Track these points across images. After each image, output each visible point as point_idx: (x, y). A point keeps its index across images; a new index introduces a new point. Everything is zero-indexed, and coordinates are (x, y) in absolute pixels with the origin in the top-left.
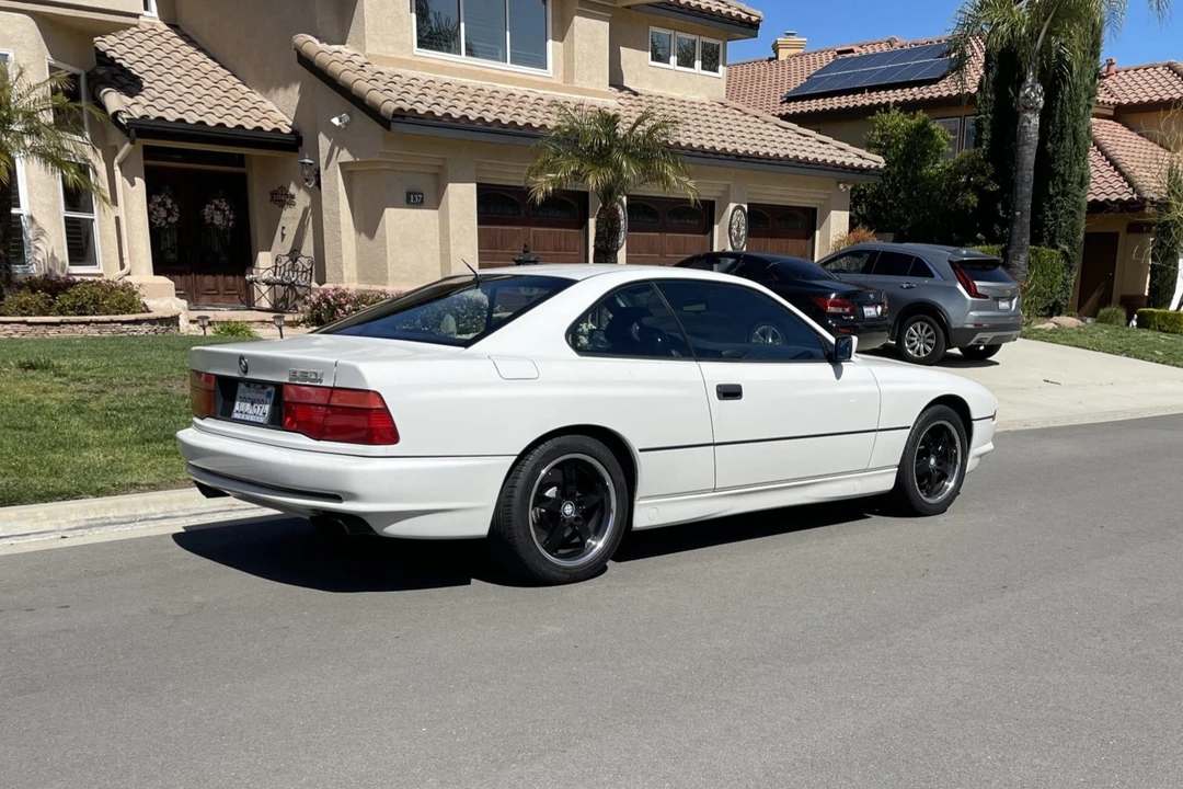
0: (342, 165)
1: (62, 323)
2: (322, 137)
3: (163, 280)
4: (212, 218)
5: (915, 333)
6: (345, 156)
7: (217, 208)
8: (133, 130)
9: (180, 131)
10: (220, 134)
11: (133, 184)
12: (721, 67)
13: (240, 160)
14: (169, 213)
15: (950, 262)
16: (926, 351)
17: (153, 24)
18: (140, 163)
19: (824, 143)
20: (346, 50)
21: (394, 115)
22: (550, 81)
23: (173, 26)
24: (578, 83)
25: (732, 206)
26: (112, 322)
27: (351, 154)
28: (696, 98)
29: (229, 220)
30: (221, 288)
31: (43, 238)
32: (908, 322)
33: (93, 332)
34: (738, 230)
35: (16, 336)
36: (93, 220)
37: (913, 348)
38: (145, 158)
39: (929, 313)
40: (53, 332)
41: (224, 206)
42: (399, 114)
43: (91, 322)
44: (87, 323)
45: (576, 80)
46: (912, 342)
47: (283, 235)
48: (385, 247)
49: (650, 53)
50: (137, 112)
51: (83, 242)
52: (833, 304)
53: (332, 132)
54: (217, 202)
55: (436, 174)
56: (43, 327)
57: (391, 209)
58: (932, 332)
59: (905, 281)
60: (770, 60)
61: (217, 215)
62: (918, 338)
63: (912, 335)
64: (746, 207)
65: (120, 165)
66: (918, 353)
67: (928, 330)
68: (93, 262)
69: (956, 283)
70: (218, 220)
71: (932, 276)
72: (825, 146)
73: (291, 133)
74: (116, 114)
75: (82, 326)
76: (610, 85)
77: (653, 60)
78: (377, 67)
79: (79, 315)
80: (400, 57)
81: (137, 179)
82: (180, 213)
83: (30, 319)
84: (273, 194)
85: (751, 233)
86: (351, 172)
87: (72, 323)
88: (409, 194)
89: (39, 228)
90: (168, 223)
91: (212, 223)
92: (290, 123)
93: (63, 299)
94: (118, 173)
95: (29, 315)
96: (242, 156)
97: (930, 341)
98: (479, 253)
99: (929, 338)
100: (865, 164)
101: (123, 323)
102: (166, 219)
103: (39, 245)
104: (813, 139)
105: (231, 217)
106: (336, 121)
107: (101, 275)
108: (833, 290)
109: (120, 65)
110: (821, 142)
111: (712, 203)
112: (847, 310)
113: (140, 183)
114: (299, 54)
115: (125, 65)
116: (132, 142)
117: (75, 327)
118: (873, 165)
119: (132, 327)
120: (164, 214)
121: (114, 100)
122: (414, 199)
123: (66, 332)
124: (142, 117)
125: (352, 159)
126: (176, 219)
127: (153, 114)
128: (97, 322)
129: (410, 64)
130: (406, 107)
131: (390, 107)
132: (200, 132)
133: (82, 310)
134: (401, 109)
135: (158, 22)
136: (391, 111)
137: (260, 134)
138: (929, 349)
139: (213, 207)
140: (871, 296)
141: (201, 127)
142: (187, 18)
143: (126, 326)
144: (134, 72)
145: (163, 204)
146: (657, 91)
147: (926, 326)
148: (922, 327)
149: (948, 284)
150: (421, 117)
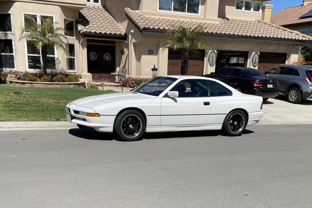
0: (134, 43)
1: (51, 84)
2: (130, 35)
3: (90, 74)
4: (106, 58)
5: (292, 94)
6: (134, 41)
7: (107, 55)
8: (83, 35)
9: (95, 35)
10: (105, 36)
11: (84, 49)
12: (260, 10)
13: (114, 42)
14: (95, 57)
15: (306, 71)
16: (295, 99)
17: (99, 7)
18: (86, 43)
19: (291, 32)
20: (137, 11)
21: (143, 29)
22: (199, 17)
23: (104, 7)
24: (207, 17)
25: (254, 53)
26: (63, 84)
27: (135, 39)
28: (250, 20)
29: (110, 58)
30: (107, 77)
31: (60, 64)
32: (291, 89)
33: (58, 86)
34: (255, 60)
35: (41, 87)
36: (75, 58)
37: (291, 98)
38: (87, 42)
39: (296, 87)
40: (49, 86)
41: (109, 54)
42: (145, 29)
43: (58, 84)
44: (57, 84)
45: (207, 16)
46: (291, 96)
47: (122, 62)
48: (141, 66)
49: (235, 7)
50: (85, 30)
51: (73, 64)
52: (257, 84)
53: (132, 34)
54: (107, 54)
55: (157, 45)
56: (47, 85)
57: (144, 56)
58: (297, 93)
59: (291, 77)
60: (301, 5)
61: (107, 57)
62: (293, 95)
63: (291, 94)
64: (259, 53)
65: (81, 44)
66: (293, 100)
67: (296, 93)
68: (74, 69)
69: (306, 78)
70: (107, 58)
71: (299, 75)
72: (291, 34)
73: (124, 35)
74: (80, 31)
75: (56, 85)
76: (218, 17)
77: (236, 9)
78: (144, 16)
79: (59, 82)
80: (153, 13)
81: (85, 48)
82: (97, 57)
83: (44, 83)
84: (121, 51)
85: (260, 61)
86: (136, 45)
87: (54, 84)
88: (149, 51)
89: (59, 61)
90: (94, 59)
91: (105, 59)
92: (125, 32)
93: (55, 78)
94: (81, 46)
95: (46, 82)
96: (114, 41)
97: (296, 96)
98: (168, 67)
99: (296, 95)
100: (304, 39)
101: (66, 84)
102: (94, 58)
103: (59, 65)
104: (288, 31)
105: (110, 57)
106: (132, 31)
107: (76, 72)
108: (258, 79)
109: (86, 18)
110: (290, 32)
111: (248, 52)
112: (261, 85)
113: (86, 49)
114: (126, 13)
115: (87, 18)
116: (83, 38)
117: (54, 85)
118: (307, 39)
119: (69, 85)
120: (93, 57)
121: (80, 27)
122: (151, 52)
123: (52, 86)
124: (85, 32)
125: (135, 42)
126: (96, 58)
127: (89, 31)
128: (60, 84)
129: (155, 15)
130: (147, 26)
131: (142, 27)
132: (100, 35)
133: (59, 81)
134: (145, 27)
135: (101, 6)
136: (142, 28)
137: (116, 35)
138: (296, 99)
139: (106, 55)
140: (271, 81)
141: (100, 34)
142: (108, 5)
143: (67, 85)
144: (88, 20)
145: (93, 54)
146: (236, 18)
147: (296, 91)
148: (294, 91)
149: (304, 78)
150: (151, 29)
